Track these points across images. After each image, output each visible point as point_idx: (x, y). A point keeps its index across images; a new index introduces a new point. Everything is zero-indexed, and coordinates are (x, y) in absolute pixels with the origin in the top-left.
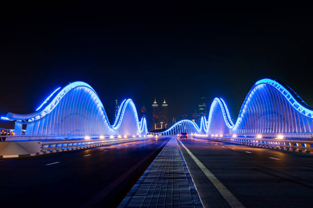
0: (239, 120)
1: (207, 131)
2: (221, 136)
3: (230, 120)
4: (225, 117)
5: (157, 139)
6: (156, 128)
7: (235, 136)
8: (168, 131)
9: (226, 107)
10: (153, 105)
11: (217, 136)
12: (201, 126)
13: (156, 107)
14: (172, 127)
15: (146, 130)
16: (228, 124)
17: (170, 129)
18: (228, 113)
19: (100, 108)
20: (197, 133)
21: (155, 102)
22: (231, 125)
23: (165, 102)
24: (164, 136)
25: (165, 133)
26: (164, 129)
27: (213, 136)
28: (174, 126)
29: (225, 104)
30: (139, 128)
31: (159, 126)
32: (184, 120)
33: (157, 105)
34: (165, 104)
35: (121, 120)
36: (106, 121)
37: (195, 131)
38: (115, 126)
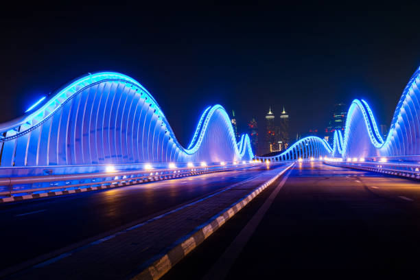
0: (393, 133)
1: (343, 152)
2: (362, 160)
3: (378, 134)
4: (369, 130)
5: (268, 168)
6: (271, 150)
7: (384, 160)
8: (286, 153)
9: (371, 113)
10: (268, 117)
11: (355, 160)
13: (271, 120)
16: (373, 141)
18: (374, 123)
20: (329, 156)
21: (270, 113)
22: (380, 142)
23: (284, 112)
24: (278, 162)
25: (280, 157)
26: (284, 150)
27: (349, 160)
28: (297, 143)
29: (369, 109)
30: (237, 152)
31: (276, 147)
33: (273, 117)
34: (284, 115)
35: (202, 137)
36: (171, 140)
37: (324, 153)
38: (191, 148)
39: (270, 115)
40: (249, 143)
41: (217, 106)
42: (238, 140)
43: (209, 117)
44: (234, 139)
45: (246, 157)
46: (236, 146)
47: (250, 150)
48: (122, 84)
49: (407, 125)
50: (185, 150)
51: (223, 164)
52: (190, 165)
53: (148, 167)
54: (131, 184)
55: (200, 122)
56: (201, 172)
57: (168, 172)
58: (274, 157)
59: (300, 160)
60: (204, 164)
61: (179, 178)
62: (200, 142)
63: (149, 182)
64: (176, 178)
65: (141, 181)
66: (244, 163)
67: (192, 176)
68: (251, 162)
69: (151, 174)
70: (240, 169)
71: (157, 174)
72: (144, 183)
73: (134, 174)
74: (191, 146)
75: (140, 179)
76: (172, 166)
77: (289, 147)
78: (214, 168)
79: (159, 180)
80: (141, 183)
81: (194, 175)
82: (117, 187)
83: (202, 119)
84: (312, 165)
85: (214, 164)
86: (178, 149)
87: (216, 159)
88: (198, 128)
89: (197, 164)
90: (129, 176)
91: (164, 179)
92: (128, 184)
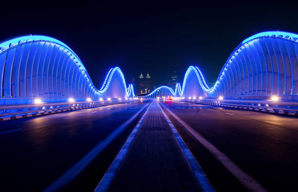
0: (218, 83)
1: (181, 95)
4: (200, 82)
5: (142, 102)
6: (142, 93)
7: (221, 98)
8: (150, 94)
11: (190, 98)
12: (176, 91)
13: (142, 79)
14: (153, 92)
15: (133, 94)
16: (203, 88)
17: (152, 93)
19: (83, 72)
20: (173, 96)
24: (147, 99)
25: (148, 96)
26: (148, 94)
28: (155, 91)
30: (127, 93)
31: (144, 91)
32: (163, 87)
33: (143, 77)
34: (148, 76)
35: (108, 84)
36: (90, 84)
37: (171, 94)
38: (102, 90)
39: (141, 76)
40: (133, 88)
41: (117, 68)
42: (127, 87)
43: (112, 73)
44: (125, 86)
45: (131, 96)
46: (126, 90)
47: (133, 92)
48: (57, 45)
49: (228, 78)
50: (99, 91)
51: (120, 99)
52: (101, 99)
53: (71, 100)
54: (56, 112)
55: (107, 76)
56: (107, 104)
57: (86, 104)
58: (145, 96)
59: (158, 98)
60: (109, 99)
61: (94, 107)
62: (107, 86)
63: (72, 110)
64: (91, 108)
65: (64, 110)
66: (131, 99)
67: (102, 106)
68: (134, 98)
69: (74, 105)
70: (128, 102)
71: (78, 105)
72: (68, 111)
73: (59, 105)
74: (102, 89)
75: (65, 109)
76: (89, 100)
77: (150, 92)
78: (115, 102)
79: (79, 109)
80: (65, 112)
81: (104, 106)
82: (43, 115)
83: (108, 74)
84: (164, 100)
85: (115, 99)
86: (94, 90)
87: (116, 97)
88: (106, 79)
89: (105, 99)
90: (55, 107)
91: (83, 109)
92: (54, 112)
